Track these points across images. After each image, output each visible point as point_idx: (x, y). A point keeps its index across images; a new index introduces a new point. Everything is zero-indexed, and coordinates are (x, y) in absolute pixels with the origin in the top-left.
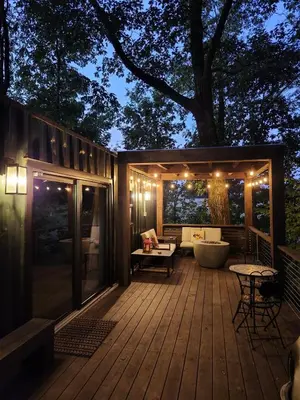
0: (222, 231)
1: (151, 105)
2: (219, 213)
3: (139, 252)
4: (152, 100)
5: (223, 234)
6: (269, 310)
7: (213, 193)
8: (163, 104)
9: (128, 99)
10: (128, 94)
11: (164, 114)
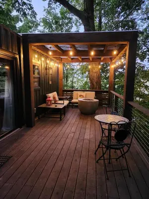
0: (96, 93)
1: (58, 18)
2: (95, 83)
3: (44, 105)
4: (59, 15)
5: (96, 95)
6: (121, 150)
7: (92, 72)
8: (66, 18)
9: (45, 13)
10: (45, 10)
11: (67, 24)
